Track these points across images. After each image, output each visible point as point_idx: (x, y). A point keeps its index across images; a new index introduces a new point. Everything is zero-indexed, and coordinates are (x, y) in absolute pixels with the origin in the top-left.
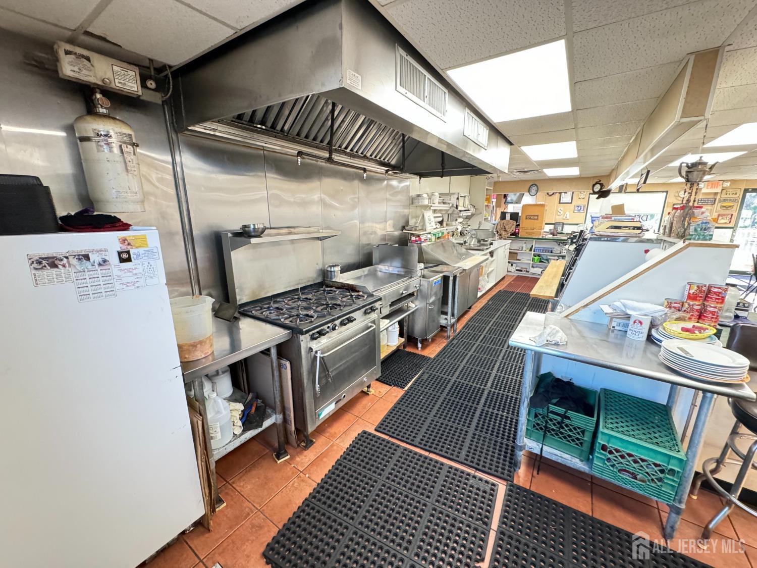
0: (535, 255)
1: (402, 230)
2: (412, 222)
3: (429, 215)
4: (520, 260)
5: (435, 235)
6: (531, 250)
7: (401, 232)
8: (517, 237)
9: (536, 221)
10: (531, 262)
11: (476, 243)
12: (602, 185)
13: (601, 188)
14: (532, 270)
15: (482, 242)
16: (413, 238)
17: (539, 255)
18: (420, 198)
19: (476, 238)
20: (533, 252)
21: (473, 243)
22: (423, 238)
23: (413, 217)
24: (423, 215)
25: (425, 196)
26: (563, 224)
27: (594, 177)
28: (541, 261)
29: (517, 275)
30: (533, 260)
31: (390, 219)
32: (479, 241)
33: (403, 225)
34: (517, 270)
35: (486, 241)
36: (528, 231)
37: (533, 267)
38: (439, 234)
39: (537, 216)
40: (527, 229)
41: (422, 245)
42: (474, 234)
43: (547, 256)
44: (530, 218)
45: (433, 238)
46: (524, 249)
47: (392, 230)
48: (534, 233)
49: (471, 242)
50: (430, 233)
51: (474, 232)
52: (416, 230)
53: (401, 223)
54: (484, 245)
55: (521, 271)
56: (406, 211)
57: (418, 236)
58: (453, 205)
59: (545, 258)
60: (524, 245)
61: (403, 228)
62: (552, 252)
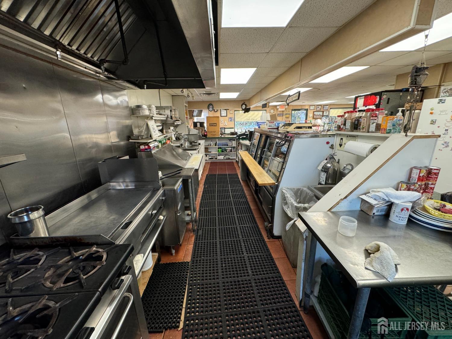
0: (219, 148)
1: (128, 140)
2: (136, 132)
3: (152, 124)
4: (211, 152)
5: (160, 142)
6: (216, 145)
7: (128, 142)
8: (207, 138)
9: (215, 127)
10: (217, 153)
11: (189, 145)
12: (246, 105)
13: (246, 107)
14: (219, 158)
15: (193, 144)
16: (142, 147)
17: (220, 148)
18: (140, 108)
19: (188, 141)
20: (217, 146)
21: (187, 144)
22: (151, 145)
23: (135, 127)
24: (147, 124)
25: (145, 107)
26: (225, 128)
27: (241, 101)
28: (222, 152)
29: (210, 161)
30: (218, 151)
31: (113, 130)
32: (191, 143)
33: (128, 135)
34: (210, 159)
35: (196, 143)
36: (212, 133)
37: (218, 155)
38: (163, 140)
39: (216, 124)
40: (211, 132)
41: (153, 152)
42: (186, 138)
43: (225, 148)
44: (212, 125)
45: (160, 145)
46: (212, 145)
47: (117, 140)
48: (215, 135)
49: (185, 144)
50: (155, 141)
51: (186, 136)
52: (142, 139)
53: (126, 133)
54: (195, 146)
55: (212, 159)
56: (128, 122)
57: (147, 144)
58: (167, 116)
59: (224, 149)
60: (211, 143)
61: (129, 138)
62: (227, 145)
